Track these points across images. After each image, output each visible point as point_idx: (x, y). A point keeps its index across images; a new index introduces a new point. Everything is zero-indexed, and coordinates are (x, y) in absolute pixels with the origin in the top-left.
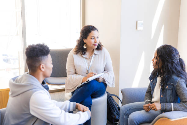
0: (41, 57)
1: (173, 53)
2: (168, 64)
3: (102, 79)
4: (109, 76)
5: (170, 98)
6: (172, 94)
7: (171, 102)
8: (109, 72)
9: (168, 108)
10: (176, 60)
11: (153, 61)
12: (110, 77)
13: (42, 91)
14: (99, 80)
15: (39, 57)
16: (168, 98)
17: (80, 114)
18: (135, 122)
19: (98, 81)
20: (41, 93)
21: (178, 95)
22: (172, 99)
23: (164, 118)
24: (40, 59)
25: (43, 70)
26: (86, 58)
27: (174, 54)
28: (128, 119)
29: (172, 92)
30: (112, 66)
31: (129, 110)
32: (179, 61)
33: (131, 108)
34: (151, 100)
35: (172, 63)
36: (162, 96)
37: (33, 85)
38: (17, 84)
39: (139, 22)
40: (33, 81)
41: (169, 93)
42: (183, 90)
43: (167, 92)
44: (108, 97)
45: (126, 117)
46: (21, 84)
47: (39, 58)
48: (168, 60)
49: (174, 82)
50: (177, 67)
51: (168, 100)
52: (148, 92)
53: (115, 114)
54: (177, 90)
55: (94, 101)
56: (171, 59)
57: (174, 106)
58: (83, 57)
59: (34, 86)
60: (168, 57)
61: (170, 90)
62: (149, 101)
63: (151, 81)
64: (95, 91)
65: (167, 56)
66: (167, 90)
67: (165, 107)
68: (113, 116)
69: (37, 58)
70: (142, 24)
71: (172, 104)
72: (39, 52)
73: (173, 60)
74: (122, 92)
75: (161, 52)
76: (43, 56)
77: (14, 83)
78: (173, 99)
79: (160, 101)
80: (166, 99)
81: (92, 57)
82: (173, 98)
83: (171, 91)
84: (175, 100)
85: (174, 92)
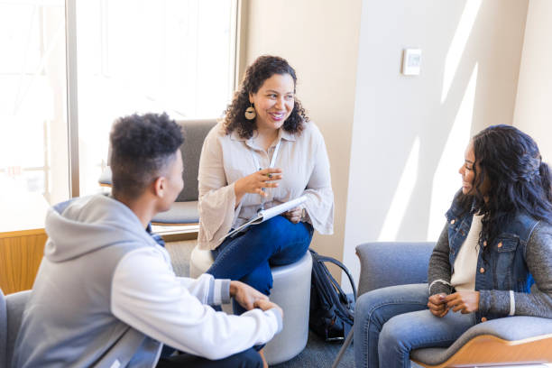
0: (159, 158)
1: (521, 155)
2: (507, 186)
3: (300, 212)
4: (319, 204)
5: (507, 278)
6: (512, 266)
7: (508, 289)
8: (319, 193)
9: (499, 305)
10: (529, 172)
11: (462, 172)
12: (324, 206)
13: (150, 249)
14: (291, 216)
15: (155, 157)
16: (500, 276)
17: (256, 317)
18: (401, 344)
19: (290, 220)
20: (148, 254)
21: (530, 269)
22: (510, 280)
23: (489, 337)
24: (158, 163)
25: (160, 193)
26: (257, 151)
27: (525, 155)
28: (378, 335)
29: (514, 260)
30: (329, 172)
31: (382, 307)
32: (538, 173)
33: (387, 301)
34: (449, 280)
35: (518, 182)
36: (482, 270)
37: (124, 229)
38: (72, 222)
39: (409, 52)
40: (123, 218)
41: (504, 261)
42: (546, 256)
43: (499, 261)
44: (314, 264)
45: (373, 326)
46: (86, 223)
47: (156, 159)
48: (508, 174)
49: (523, 231)
50: (534, 192)
51: (500, 282)
52: (439, 254)
53: (333, 313)
54: (527, 256)
55: (277, 274)
56: (517, 172)
57: (516, 301)
58: (249, 148)
59: (127, 233)
60: (506, 167)
61: (508, 253)
62: (445, 282)
63: (453, 222)
64: (282, 248)
65: (505, 162)
66: (497, 254)
67: (492, 300)
68: (327, 320)
69: (151, 160)
70: (417, 59)
71: (512, 293)
72: (157, 143)
73: (522, 173)
74: (358, 253)
75: (487, 151)
76: (165, 155)
77: (62, 218)
78: (513, 280)
79: (476, 283)
80: (495, 280)
81: (275, 147)
82: (515, 277)
83: (512, 256)
84: (518, 283)
85: (519, 259)
